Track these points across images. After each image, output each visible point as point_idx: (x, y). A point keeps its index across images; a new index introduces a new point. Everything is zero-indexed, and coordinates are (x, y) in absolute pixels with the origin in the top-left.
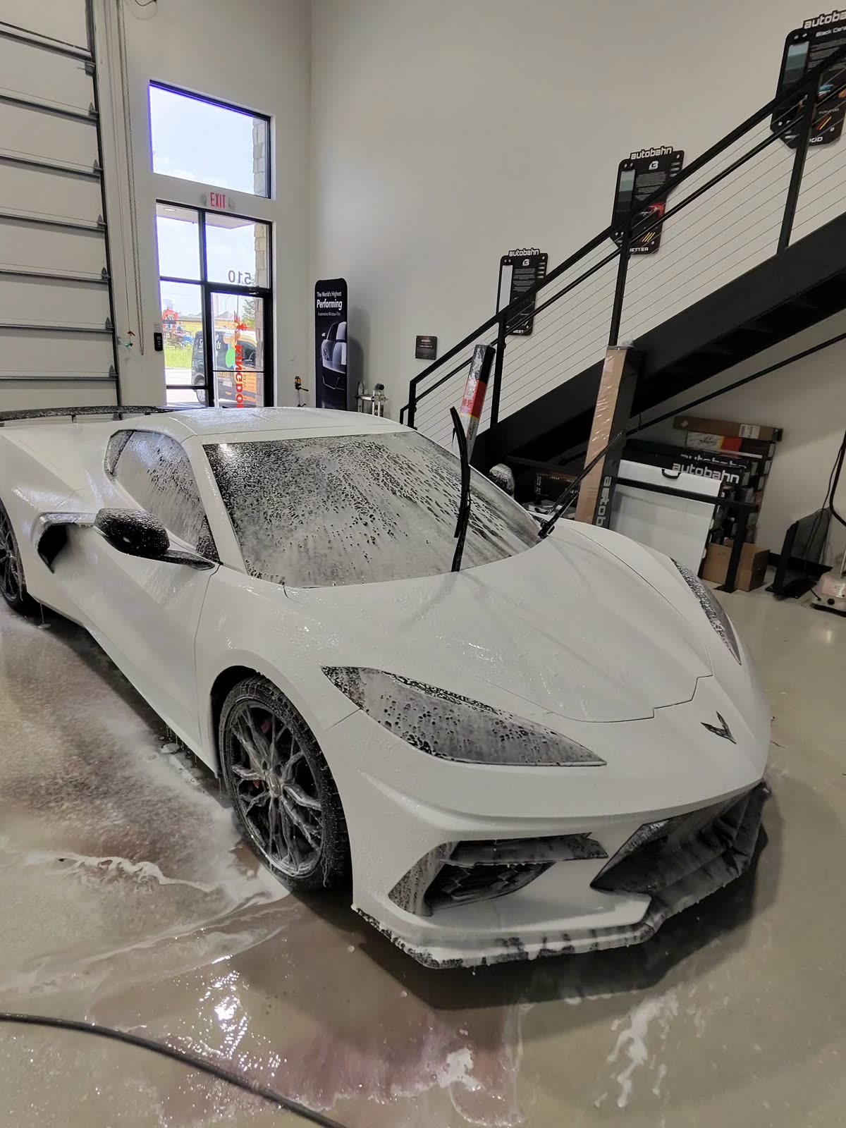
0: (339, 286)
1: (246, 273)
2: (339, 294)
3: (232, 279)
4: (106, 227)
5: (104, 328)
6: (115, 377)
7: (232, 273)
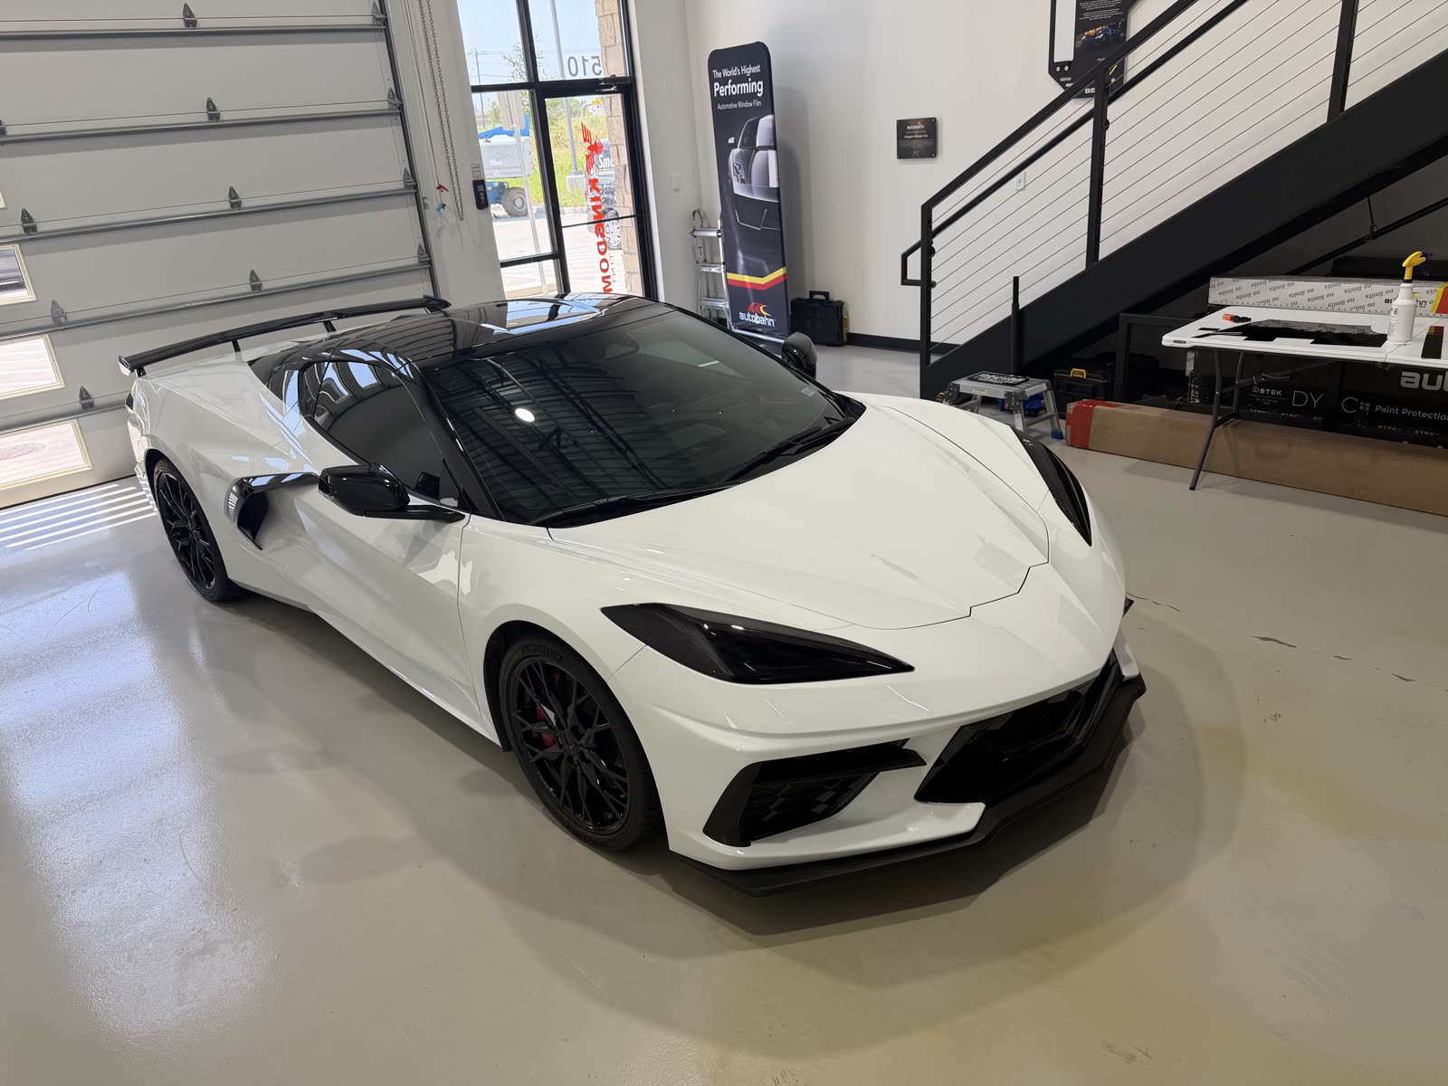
0: (756, 54)
1: (593, 58)
2: (757, 69)
3: (574, 72)
4: (386, 22)
5: (402, 187)
6: (426, 261)
7: (572, 61)
